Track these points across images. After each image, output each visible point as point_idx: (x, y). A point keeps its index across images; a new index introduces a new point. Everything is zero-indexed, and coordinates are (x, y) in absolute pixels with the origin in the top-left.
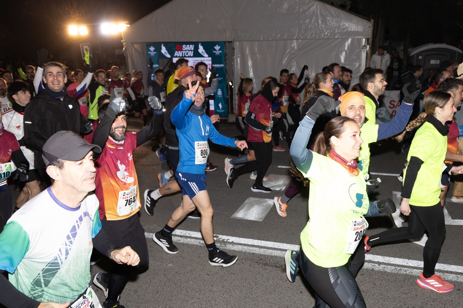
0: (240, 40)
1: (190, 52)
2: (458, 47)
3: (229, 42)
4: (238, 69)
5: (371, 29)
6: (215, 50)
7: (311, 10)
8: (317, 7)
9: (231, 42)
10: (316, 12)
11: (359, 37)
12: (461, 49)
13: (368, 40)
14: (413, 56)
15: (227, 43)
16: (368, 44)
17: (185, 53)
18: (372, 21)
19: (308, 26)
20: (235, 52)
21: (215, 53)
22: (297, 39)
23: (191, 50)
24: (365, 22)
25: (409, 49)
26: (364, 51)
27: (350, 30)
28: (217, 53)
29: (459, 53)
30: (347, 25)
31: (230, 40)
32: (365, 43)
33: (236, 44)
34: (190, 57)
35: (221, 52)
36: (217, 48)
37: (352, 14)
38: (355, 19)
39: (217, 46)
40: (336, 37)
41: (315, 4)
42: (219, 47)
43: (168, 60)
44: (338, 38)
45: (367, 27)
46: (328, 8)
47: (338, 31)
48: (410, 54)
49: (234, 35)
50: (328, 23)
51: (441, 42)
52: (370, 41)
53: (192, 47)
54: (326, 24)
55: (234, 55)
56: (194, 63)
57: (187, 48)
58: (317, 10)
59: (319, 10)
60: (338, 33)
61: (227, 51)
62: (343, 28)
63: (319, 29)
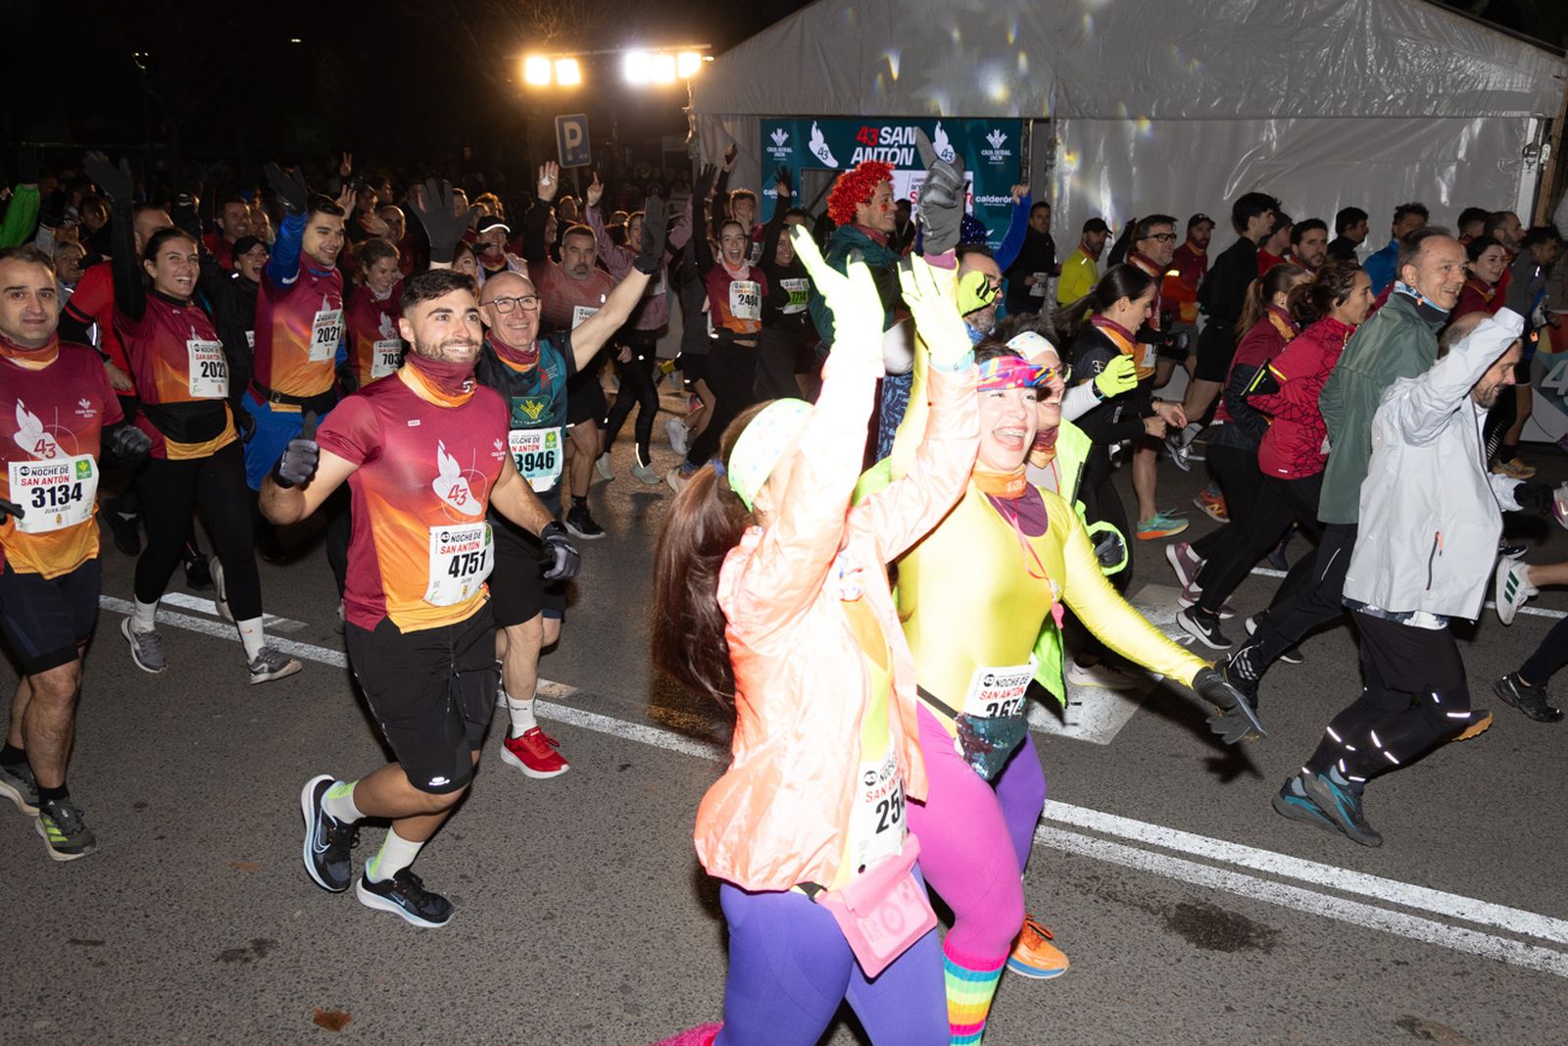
0: (1078, 114)
1: (905, 150)
3: (1037, 121)
4: (1062, 214)
6: (989, 146)
7: (1338, 13)
9: (1046, 120)
10: (1359, 19)
11: (1516, 114)
13: (1547, 124)
15: (1031, 123)
16: (1548, 139)
17: (886, 153)
19: (1326, 68)
20: (1057, 156)
21: (988, 157)
22: (1281, 117)
23: (908, 146)
24: (1543, 58)
26: (1530, 165)
27: (1480, 87)
28: (995, 159)
30: (1472, 68)
31: (1043, 115)
32: (1537, 135)
33: (1063, 125)
34: (904, 167)
35: (1007, 153)
36: (997, 139)
39: (997, 132)
40: (1428, 112)
42: (1004, 137)
43: (831, 174)
44: (1435, 117)
45: (1551, 76)
46: (1406, 7)
47: (1436, 89)
49: (1057, 95)
50: (1401, 62)
52: (1557, 129)
53: (911, 134)
54: (1393, 64)
55: (1052, 166)
56: (914, 187)
57: (894, 138)
59: (1369, 13)
60: (1435, 95)
61: (1029, 152)
62: (1454, 80)
63: (1366, 81)
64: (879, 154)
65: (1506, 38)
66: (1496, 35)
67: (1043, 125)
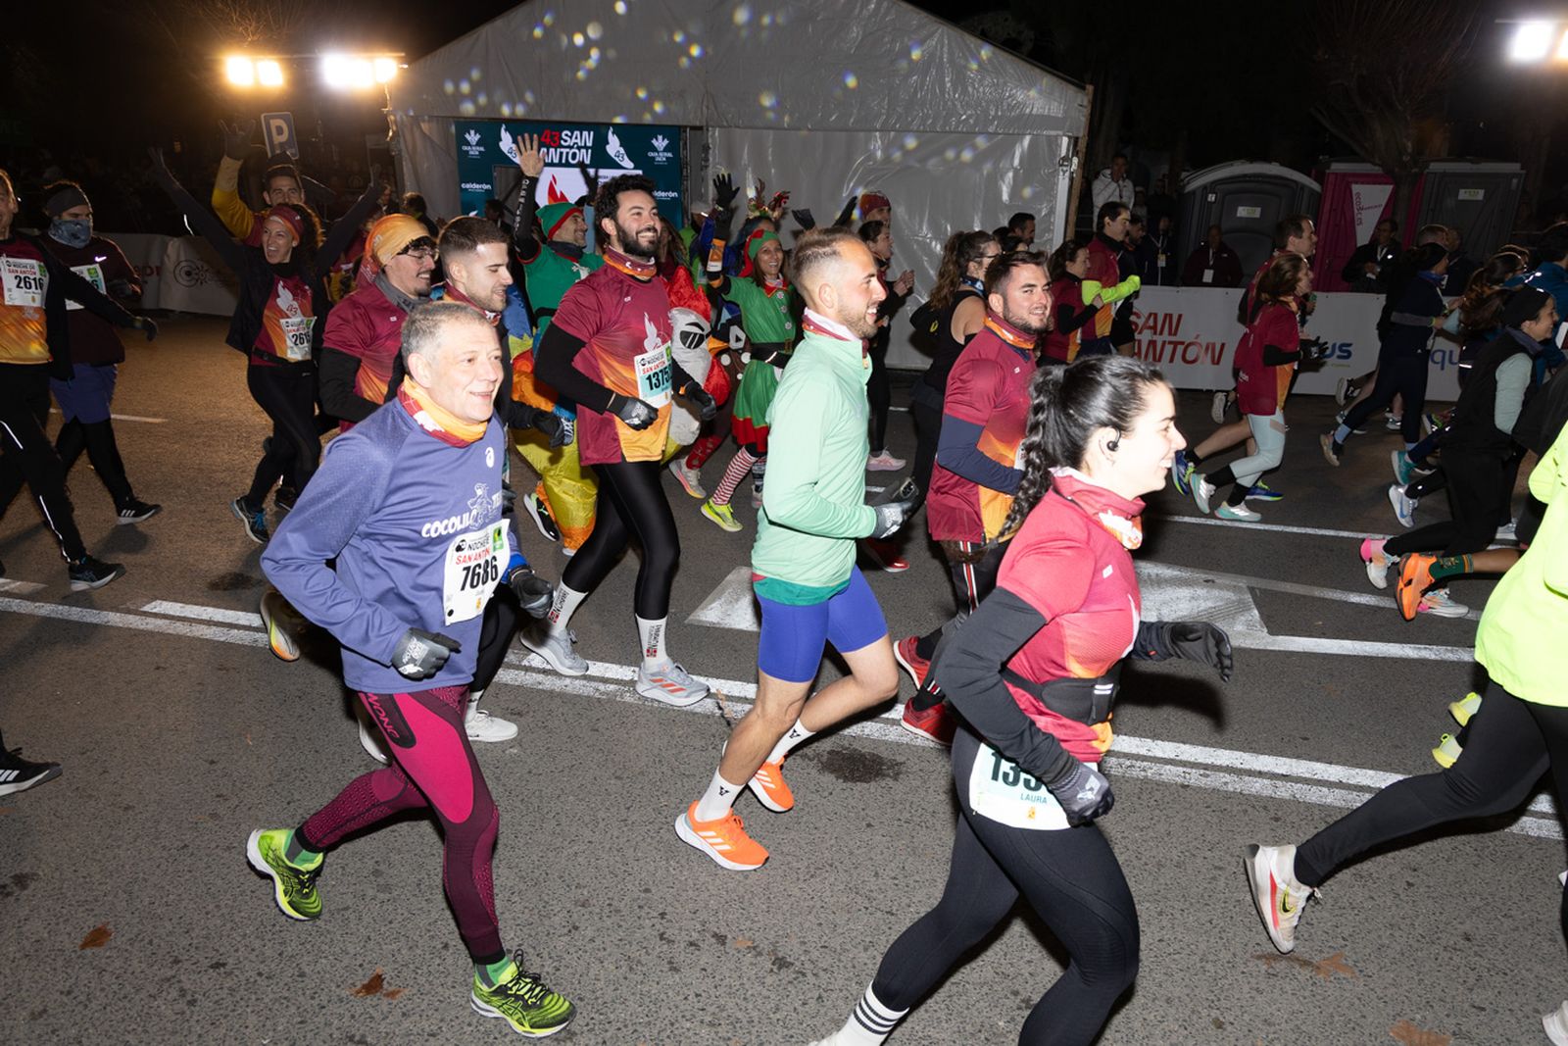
0: (725, 124)
1: (583, 151)
2: (1309, 175)
3: (693, 128)
5: (1086, 111)
6: (655, 149)
8: (940, 41)
9: (700, 128)
10: (938, 53)
11: (1053, 133)
12: (1315, 180)
13: (1076, 140)
14: (1193, 192)
15: (688, 130)
16: (1076, 153)
17: (567, 153)
18: (1090, 88)
19: (916, 92)
20: (711, 159)
21: (654, 158)
22: (884, 130)
23: (586, 147)
24: (1071, 90)
25: (1184, 174)
26: (1064, 172)
27: (1028, 111)
28: (660, 160)
29: (1312, 191)
30: (1020, 96)
31: (698, 124)
32: (1068, 150)
33: (714, 134)
35: (670, 155)
36: (660, 143)
37: (1039, 67)
38: (1047, 81)
39: (660, 137)
40: (991, 129)
41: (936, 31)
42: (666, 142)
44: (996, 134)
45: (1076, 105)
46: (972, 46)
47: (997, 111)
48: (1184, 186)
49: (708, 107)
50: (970, 89)
51: (1267, 159)
52: (1082, 145)
53: (588, 138)
54: (965, 92)
55: (707, 167)
57: (574, 140)
58: (942, 48)
59: (945, 49)
60: (995, 117)
61: (689, 154)
62: (1009, 105)
63: (946, 103)
64: (561, 153)
65: (1045, 73)
66: (1038, 71)
67: (699, 132)
